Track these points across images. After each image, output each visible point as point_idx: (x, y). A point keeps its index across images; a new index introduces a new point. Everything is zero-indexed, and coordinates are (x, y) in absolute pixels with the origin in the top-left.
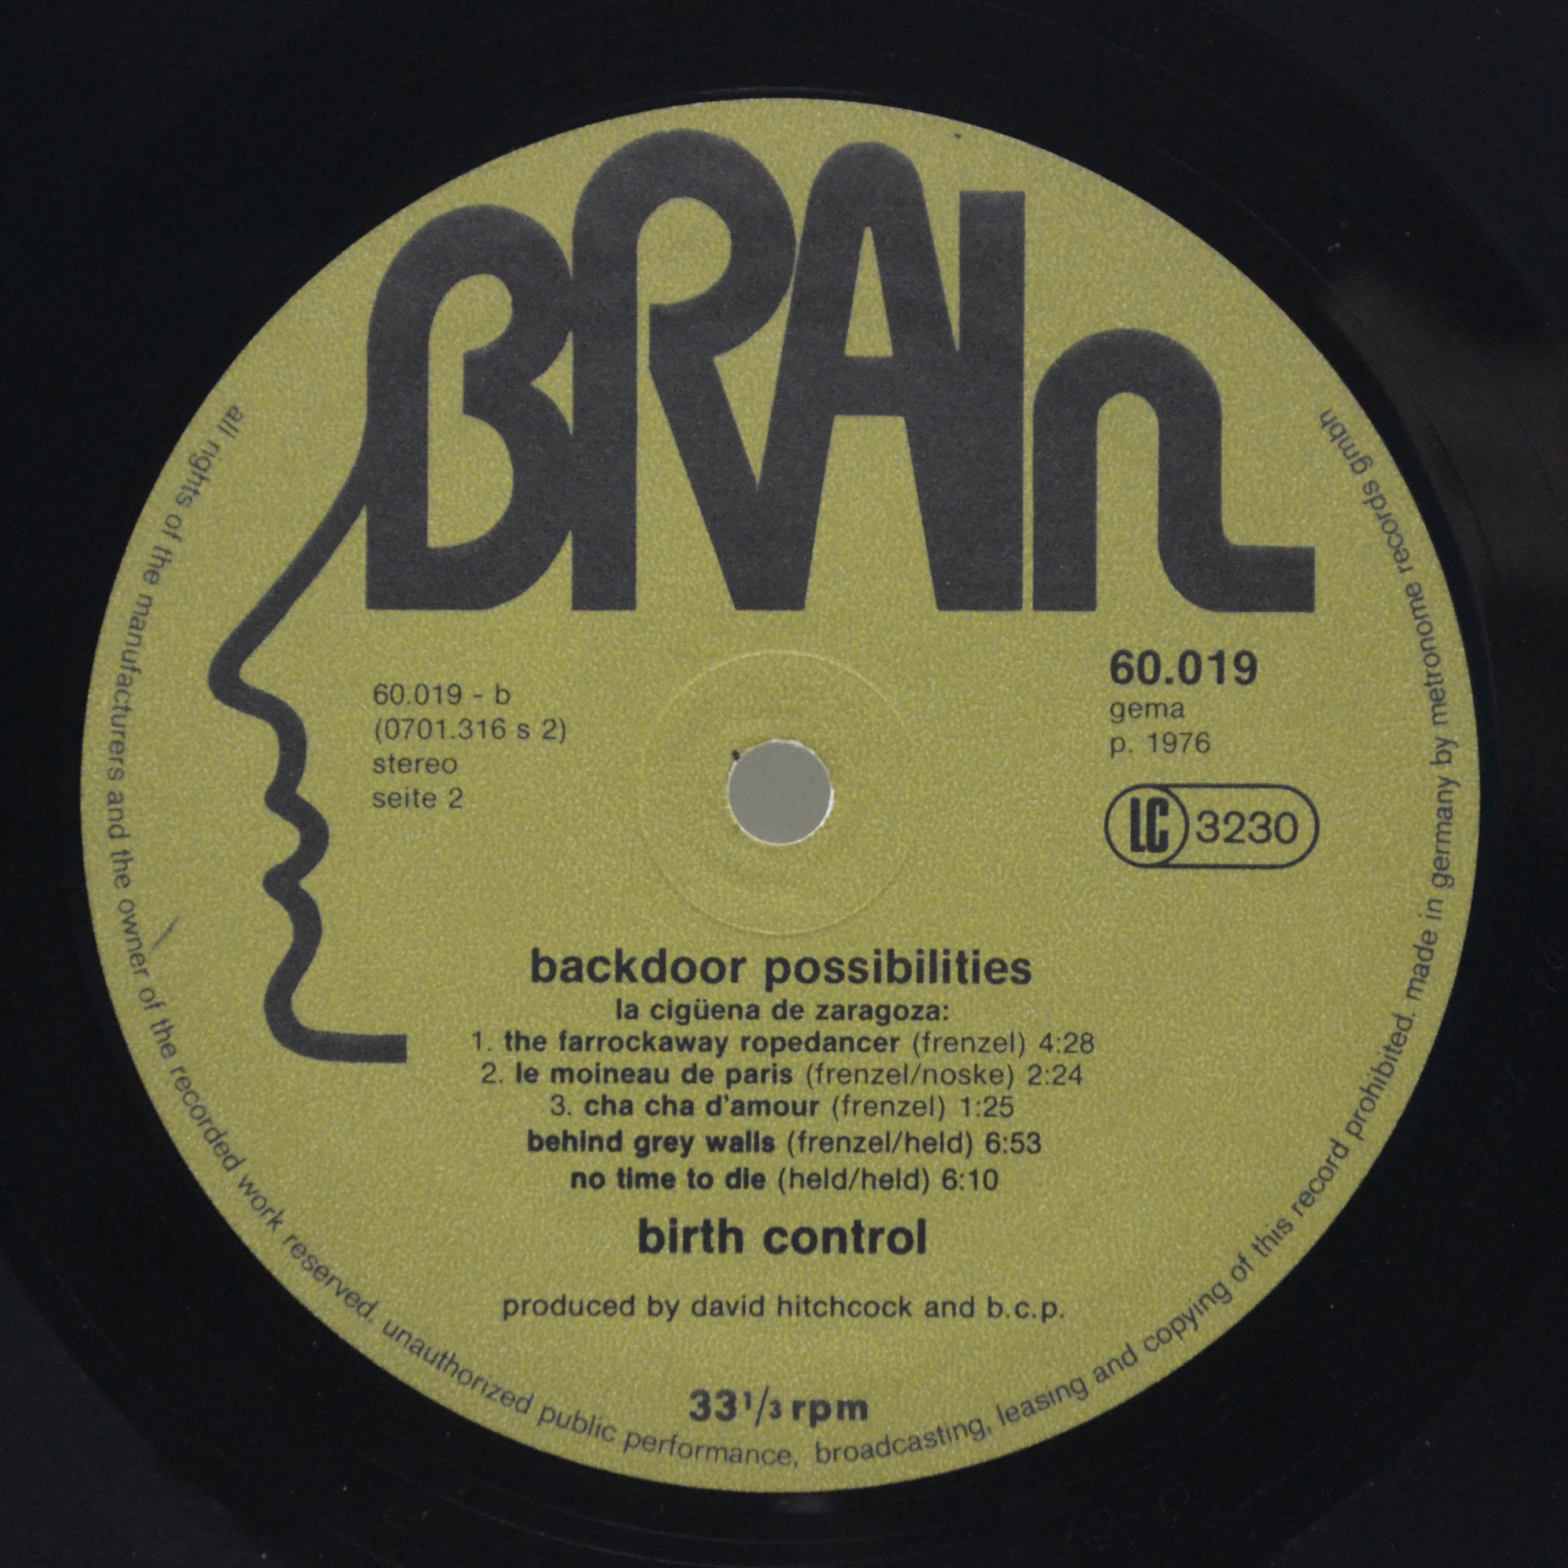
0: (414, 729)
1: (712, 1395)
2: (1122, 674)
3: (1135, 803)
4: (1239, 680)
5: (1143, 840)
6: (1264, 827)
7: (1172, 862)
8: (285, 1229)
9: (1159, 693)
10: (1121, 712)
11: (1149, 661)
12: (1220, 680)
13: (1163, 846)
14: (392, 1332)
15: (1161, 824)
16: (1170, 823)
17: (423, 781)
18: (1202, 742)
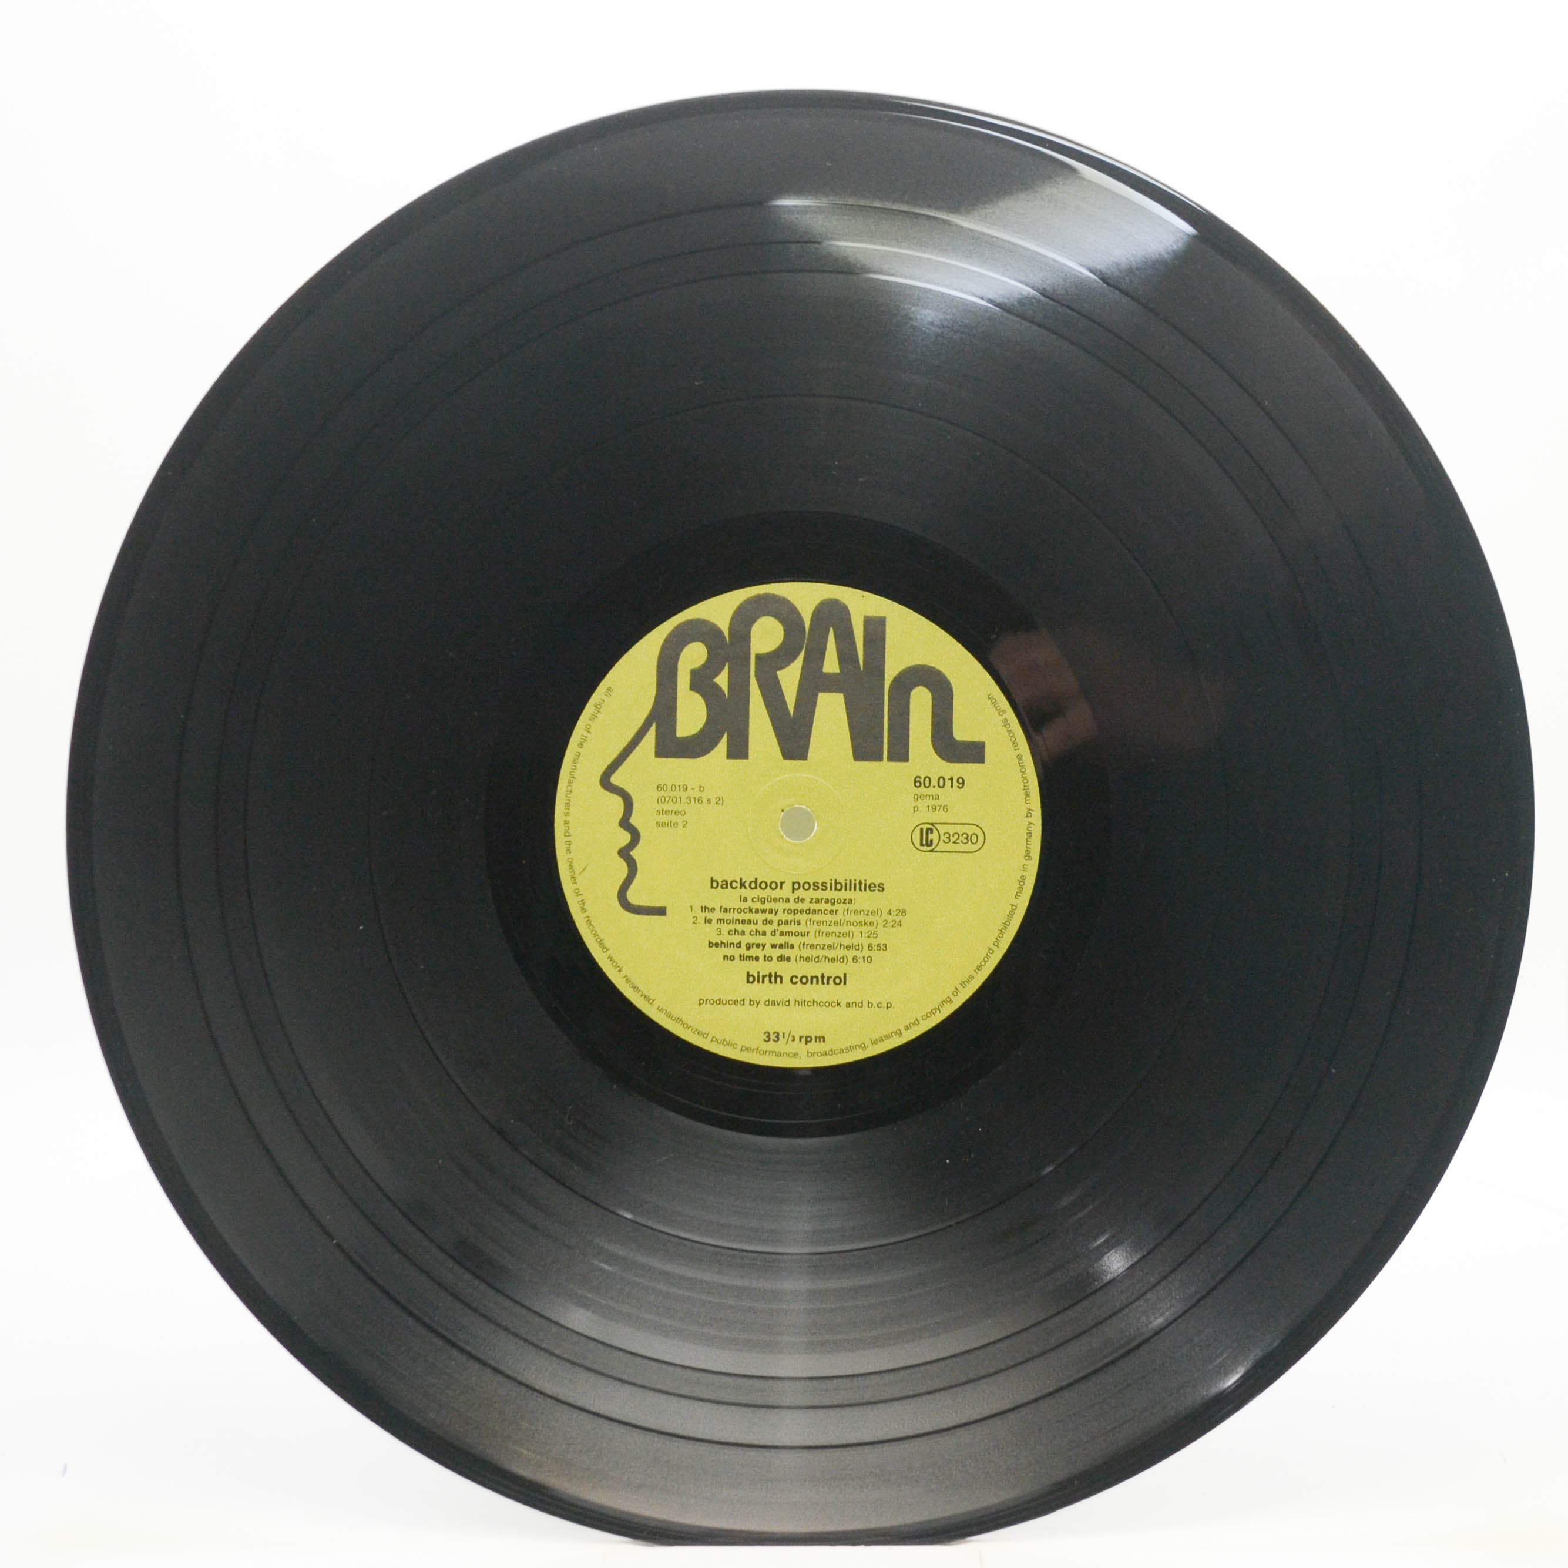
0: (671, 800)
1: (771, 1034)
2: (918, 784)
3: (922, 830)
4: (959, 787)
5: (924, 842)
6: (967, 838)
7: (935, 850)
8: (623, 973)
9: (930, 791)
10: (917, 797)
11: (927, 780)
12: (952, 786)
13: (931, 844)
14: (660, 1010)
15: (930, 837)
16: (934, 836)
17: (673, 818)
18: (945, 808)
